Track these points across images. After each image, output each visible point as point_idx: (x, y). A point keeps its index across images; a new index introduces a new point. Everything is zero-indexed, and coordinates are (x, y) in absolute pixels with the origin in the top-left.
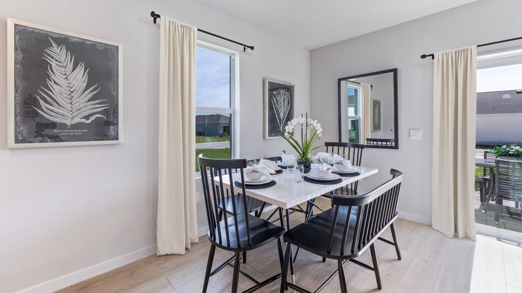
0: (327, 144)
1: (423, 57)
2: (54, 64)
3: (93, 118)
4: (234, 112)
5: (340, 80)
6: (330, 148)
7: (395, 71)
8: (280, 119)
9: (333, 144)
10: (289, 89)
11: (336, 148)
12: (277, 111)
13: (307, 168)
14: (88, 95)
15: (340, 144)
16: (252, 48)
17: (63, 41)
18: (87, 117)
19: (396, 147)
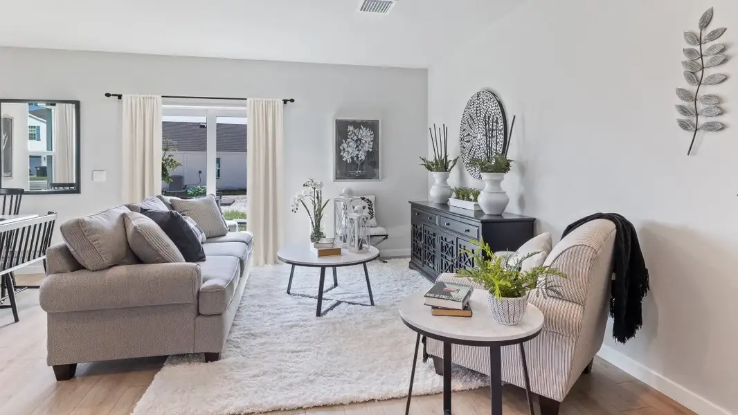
1: (108, 95)
7: (77, 103)
19: (78, 191)
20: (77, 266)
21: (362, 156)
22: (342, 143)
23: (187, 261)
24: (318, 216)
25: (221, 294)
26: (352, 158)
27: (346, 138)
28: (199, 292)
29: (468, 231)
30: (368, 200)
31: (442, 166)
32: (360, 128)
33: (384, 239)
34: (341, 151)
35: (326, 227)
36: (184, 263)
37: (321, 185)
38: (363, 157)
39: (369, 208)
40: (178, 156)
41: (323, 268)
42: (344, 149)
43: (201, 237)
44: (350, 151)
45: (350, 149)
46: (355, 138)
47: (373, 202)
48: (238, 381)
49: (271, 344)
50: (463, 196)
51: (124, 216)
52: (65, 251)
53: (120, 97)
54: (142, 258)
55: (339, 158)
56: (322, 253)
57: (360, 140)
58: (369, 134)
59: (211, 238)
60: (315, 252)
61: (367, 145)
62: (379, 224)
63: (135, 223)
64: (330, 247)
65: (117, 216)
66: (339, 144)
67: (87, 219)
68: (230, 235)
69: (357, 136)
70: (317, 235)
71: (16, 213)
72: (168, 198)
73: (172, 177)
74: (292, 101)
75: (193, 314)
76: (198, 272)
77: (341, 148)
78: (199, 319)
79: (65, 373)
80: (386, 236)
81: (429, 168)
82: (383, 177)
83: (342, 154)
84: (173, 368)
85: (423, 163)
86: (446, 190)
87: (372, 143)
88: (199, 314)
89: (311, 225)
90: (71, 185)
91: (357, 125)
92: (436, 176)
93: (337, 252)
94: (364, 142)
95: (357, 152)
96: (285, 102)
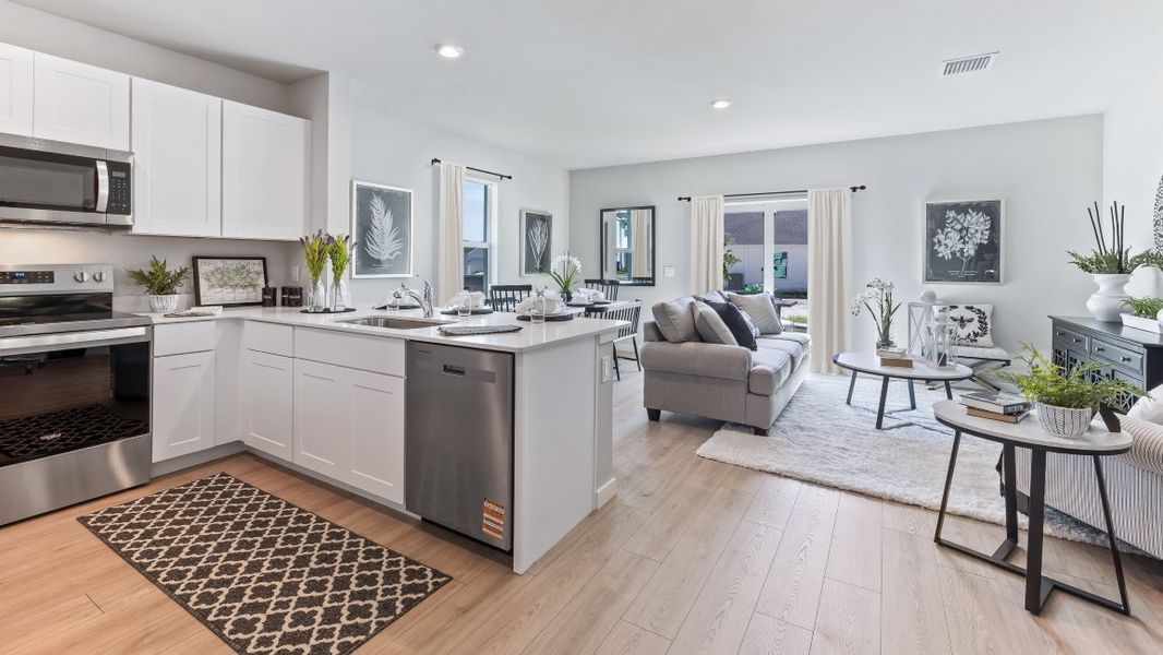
0: (587, 282)
1: (680, 199)
2: (374, 211)
3: (395, 255)
4: (490, 246)
5: (602, 211)
6: (590, 285)
7: (653, 208)
8: (536, 253)
9: (592, 282)
10: (545, 220)
11: (595, 285)
12: (534, 245)
13: (569, 298)
14: (393, 236)
15: (601, 282)
16: (510, 178)
17: (380, 193)
18: (391, 254)
19: (653, 285)
20: (662, 338)
21: (970, 250)
22: (937, 233)
23: (740, 345)
24: (887, 322)
25: (768, 378)
26: (953, 254)
27: (943, 228)
28: (749, 373)
29: (1129, 360)
30: (979, 311)
31: (1118, 265)
32: (966, 213)
33: (1004, 365)
34: (934, 244)
35: (898, 335)
36: (737, 346)
37: (891, 286)
38: (972, 252)
39: (980, 322)
40: (738, 250)
41: (886, 378)
42: (939, 242)
43: (755, 331)
44: (950, 245)
45: (948, 242)
46: (958, 227)
47: (988, 314)
48: (780, 454)
49: (817, 438)
50: (1147, 313)
51: (692, 304)
52: (654, 325)
53: (689, 199)
54: (704, 337)
55: (932, 255)
56: (885, 362)
57: (967, 229)
58: (982, 220)
59: (764, 334)
60: (878, 360)
61: (979, 235)
62: (996, 343)
63: (700, 309)
64: (898, 357)
65: (687, 304)
66: (931, 234)
67: (669, 304)
68: (784, 334)
69: (962, 224)
70: (886, 342)
71: (615, 299)
72: (726, 293)
73: (731, 275)
74: (863, 188)
75: (745, 391)
76: (749, 357)
77: (935, 240)
78: (749, 396)
79: (654, 415)
80: (1008, 363)
81: (1085, 267)
82: (1006, 282)
83: (936, 248)
84: (727, 432)
85: (1074, 259)
86: (1116, 301)
87: (987, 232)
88: (749, 392)
89: (877, 331)
90: (649, 279)
91: (962, 209)
92: (1103, 281)
93: (908, 364)
94: (973, 231)
95: (961, 246)
96: (854, 189)
